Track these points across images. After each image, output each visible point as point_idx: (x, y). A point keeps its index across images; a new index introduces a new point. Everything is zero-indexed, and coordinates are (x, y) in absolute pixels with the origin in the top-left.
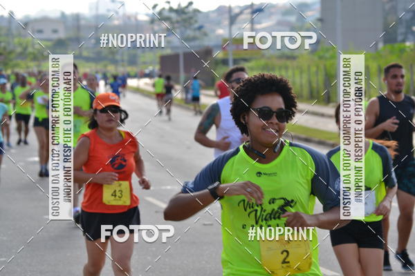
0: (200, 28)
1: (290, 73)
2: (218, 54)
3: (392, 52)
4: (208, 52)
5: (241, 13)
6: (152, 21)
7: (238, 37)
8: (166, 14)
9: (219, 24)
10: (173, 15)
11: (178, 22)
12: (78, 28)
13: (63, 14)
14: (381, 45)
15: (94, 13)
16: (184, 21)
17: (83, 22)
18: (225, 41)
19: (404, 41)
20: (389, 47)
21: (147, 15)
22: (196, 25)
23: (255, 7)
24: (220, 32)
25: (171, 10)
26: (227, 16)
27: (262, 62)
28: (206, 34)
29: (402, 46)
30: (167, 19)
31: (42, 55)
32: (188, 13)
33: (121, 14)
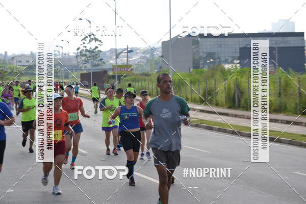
0: (101, 60)
1: (147, 83)
2: (111, 73)
3: (197, 73)
4: (105, 72)
5: (122, 52)
6: (77, 57)
7: (120, 64)
8: (84, 52)
9: (111, 58)
10: (87, 53)
11: (90, 57)
13: (32, 52)
14: (192, 69)
16: (93, 56)
18: (114, 66)
19: (203, 68)
20: (195, 70)
21: (74, 53)
22: (99, 58)
23: (129, 49)
24: (112, 62)
25: (87, 50)
26: (115, 54)
27: (133, 77)
28: (104, 63)
29: (202, 70)
30: (85, 55)
31: (21, 73)
32: (96, 52)
33: (61, 53)
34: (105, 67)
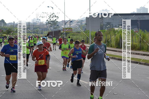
0: (58, 25)
1: (79, 36)
2: (62, 32)
4: (60, 31)
5: (67, 22)
6: (47, 24)
7: (67, 28)
8: (50, 22)
9: (62, 25)
10: (52, 22)
11: (53, 24)
12: (29, 25)
14: (100, 30)
15: (33, 22)
17: (30, 24)
18: (64, 28)
19: (105, 29)
21: (45, 22)
22: (57, 25)
23: (71, 21)
24: (63, 26)
25: (51, 21)
26: (64, 23)
27: (72, 33)
28: (59, 27)
30: (50, 23)
32: (55, 22)
33: (39, 22)
34: (59, 29)
